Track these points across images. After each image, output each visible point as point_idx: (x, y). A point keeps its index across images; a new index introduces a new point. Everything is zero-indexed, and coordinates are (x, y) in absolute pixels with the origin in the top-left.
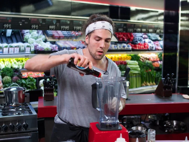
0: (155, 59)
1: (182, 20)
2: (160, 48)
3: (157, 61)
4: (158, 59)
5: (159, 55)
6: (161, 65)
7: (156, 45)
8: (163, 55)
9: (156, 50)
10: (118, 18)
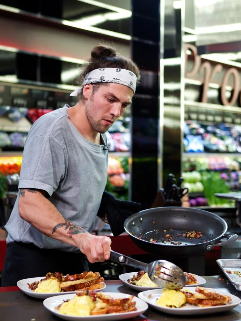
0: (115, 171)
1: (166, 104)
2: (124, 147)
3: (119, 174)
4: (121, 170)
5: (121, 162)
6: (126, 182)
7: (116, 142)
8: (130, 161)
9: (117, 150)
10: (35, 79)
